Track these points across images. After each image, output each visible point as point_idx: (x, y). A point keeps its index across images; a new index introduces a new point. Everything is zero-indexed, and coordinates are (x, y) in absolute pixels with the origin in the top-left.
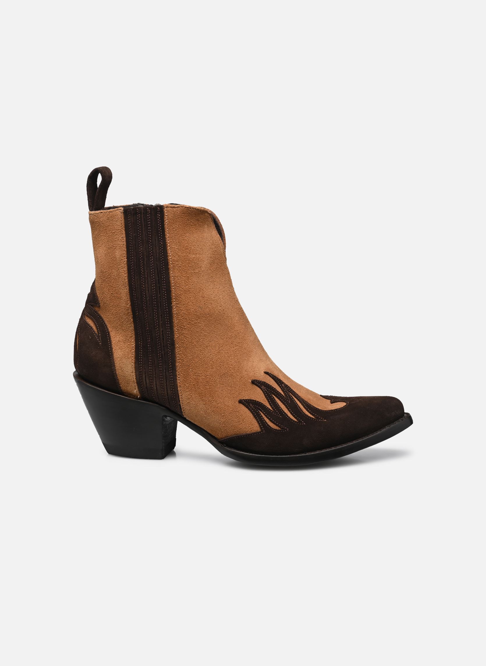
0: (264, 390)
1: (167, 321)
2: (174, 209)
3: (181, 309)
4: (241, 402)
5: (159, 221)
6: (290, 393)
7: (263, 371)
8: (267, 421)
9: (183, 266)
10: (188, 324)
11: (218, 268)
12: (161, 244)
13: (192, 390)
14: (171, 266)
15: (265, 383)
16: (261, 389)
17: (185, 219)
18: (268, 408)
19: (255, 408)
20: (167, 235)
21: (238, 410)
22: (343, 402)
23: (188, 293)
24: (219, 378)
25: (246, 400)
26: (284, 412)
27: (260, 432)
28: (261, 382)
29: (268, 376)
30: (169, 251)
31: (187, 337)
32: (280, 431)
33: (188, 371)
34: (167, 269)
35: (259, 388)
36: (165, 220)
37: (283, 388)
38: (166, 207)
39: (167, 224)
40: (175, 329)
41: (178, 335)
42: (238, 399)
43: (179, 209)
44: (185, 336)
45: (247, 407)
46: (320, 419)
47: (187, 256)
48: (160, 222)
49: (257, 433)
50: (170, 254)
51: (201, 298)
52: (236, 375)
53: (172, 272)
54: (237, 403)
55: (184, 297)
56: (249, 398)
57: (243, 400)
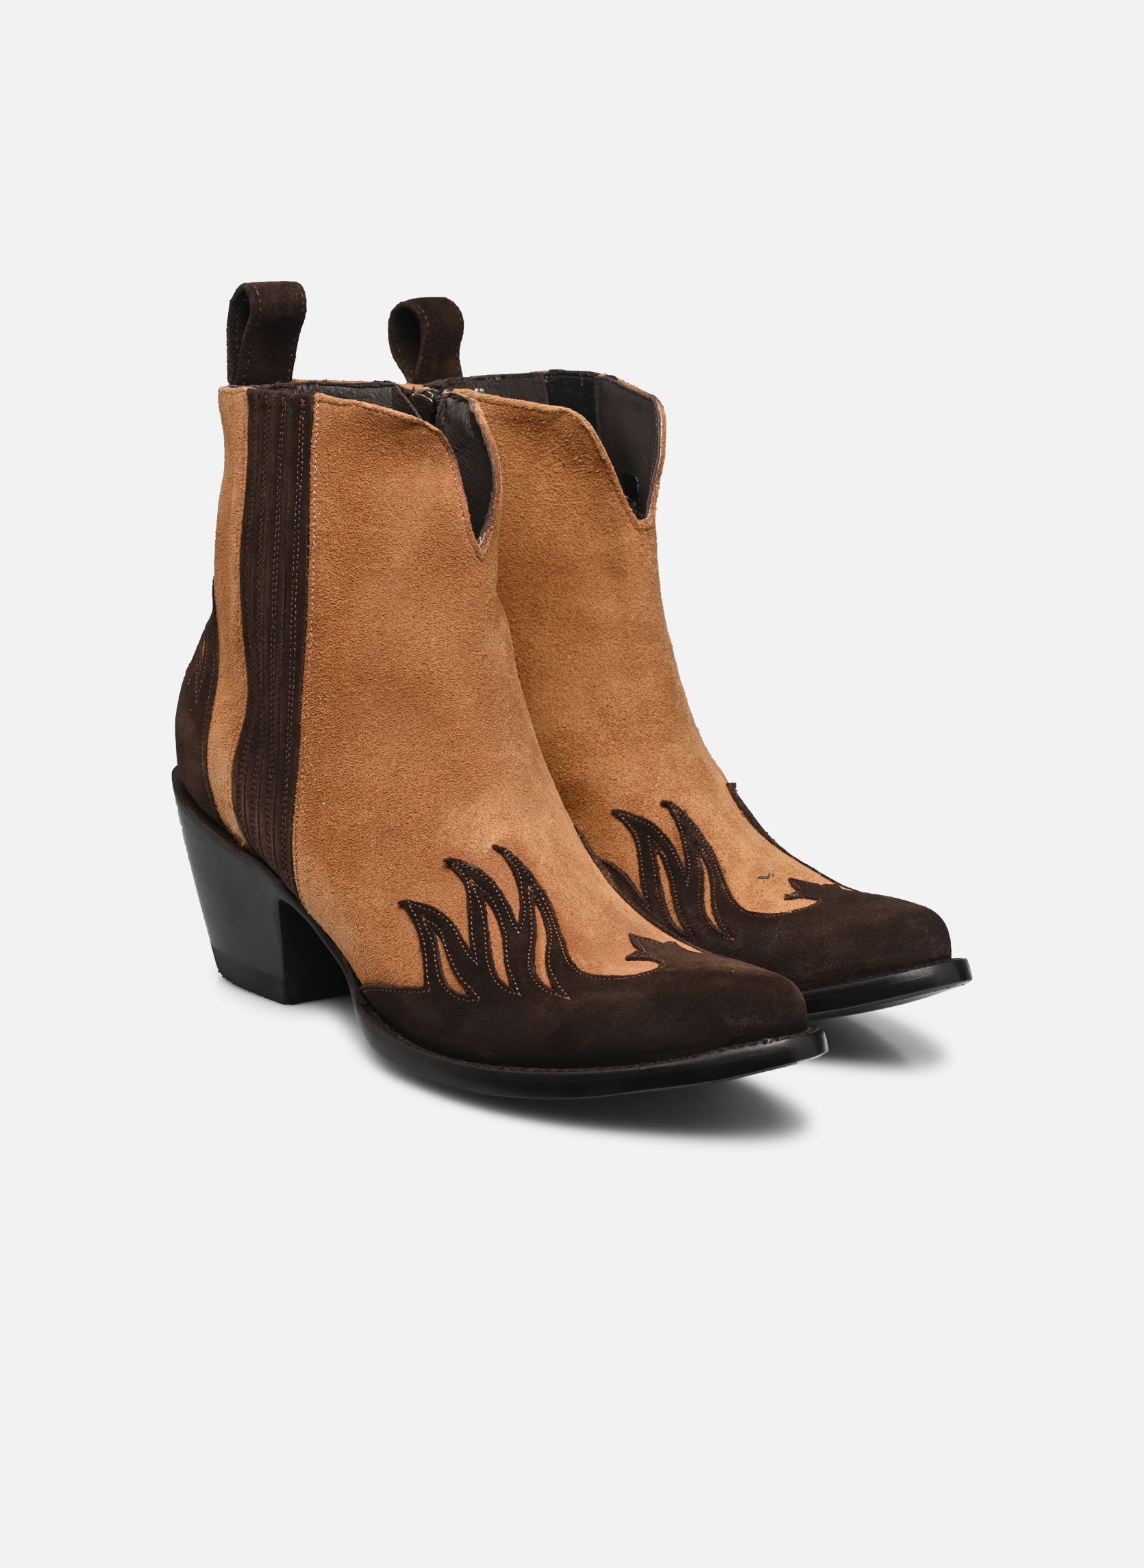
0: (471, 889)
1: (292, 677)
2: (336, 409)
3: (321, 652)
4: (403, 905)
5: (301, 432)
6: (540, 908)
7: (493, 843)
8: (445, 965)
9: (342, 550)
10: (335, 693)
11: (442, 570)
12: (298, 488)
13: (316, 852)
14: (313, 545)
15: (480, 871)
16: (466, 885)
17: (364, 435)
18: (459, 935)
19: (429, 925)
20: (315, 469)
21: (392, 925)
22: (655, 961)
23: (346, 616)
24: (377, 838)
25: (418, 904)
26: (490, 951)
27: (421, 989)
28: (470, 868)
29: (500, 858)
30: (313, 510)
31: (328, 724)
32: (462, 997)
33: (317, 805)
34: (305, 551)
35: (460, 883)
36: (313, 431)
37: (526, 895)
38: (320, 401)
39: (316, 441)
40: (305, 697)
41: (308, 714)
42: (402, 898)
43: (347, 409)
44: (322, 719)
45: (414, 922)
46: (556, 991)
47: (357, 526)
48: (302, 435)
49: (415, 989)
50: (315, 517)
51: (375, 635)
52: (417, 839)
53: (314, 561)
54: (396, 905)
55: (333, 625)
56: (426, 902)
57: (411, 902)
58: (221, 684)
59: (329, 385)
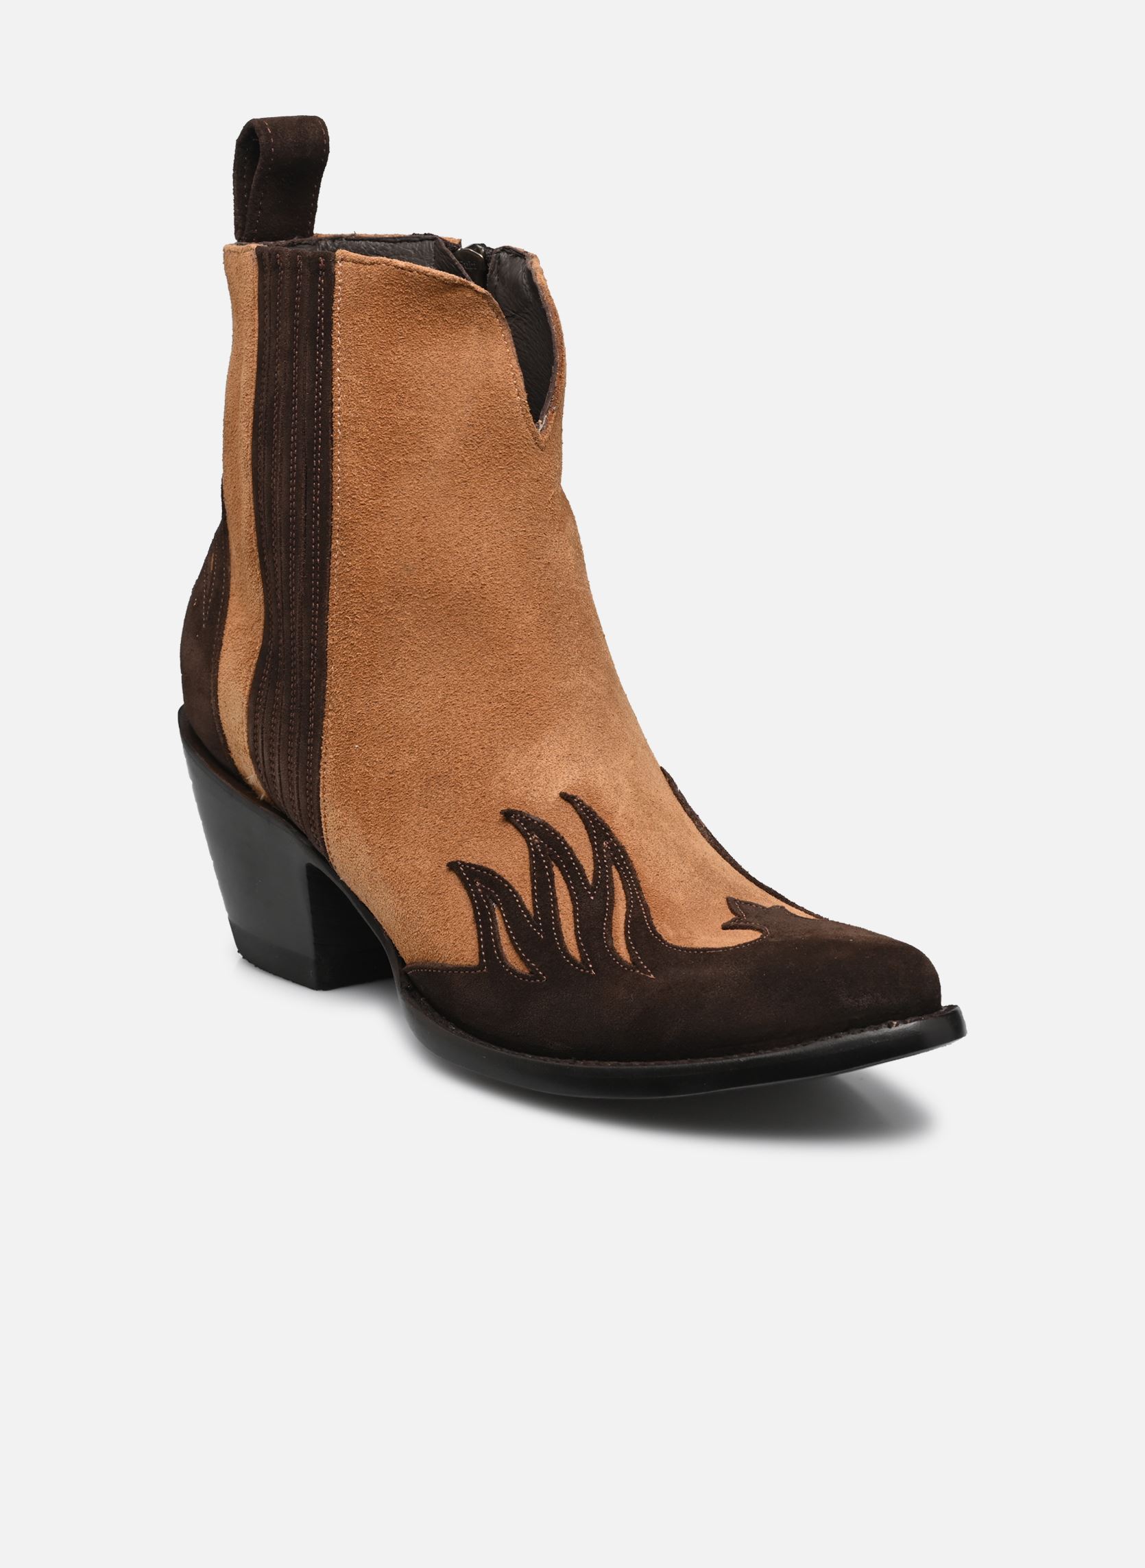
0: (534, 846)
1: (315, 593)
2: (362, 269)
3: (350, 563)
4: (453, 866)
5: (320, 297)
6: (618, 868)
7: (560, 790)
8: (504, 939)
9: (372, 439)
10: (367, 612)
11: (493, 461)
12: (318, 365)
13: (348, 805)
14: (338, 434)
15: (546, 825)
16: (528, 842)
17: (397, 300)
18: (521, 902)
19: (485, 891)
20: (338, 342)
21: (440, 891)
22: (758, 930)
23: (379, 520)
24: (421, 786)
25: (470, 865)
26: (558, 921)
27: (475, 969)
28: (533, 820)
29: (569, 808)
30: (337, 391)
31: (359, 650)
32: (524, 977)
33: (349, 748)
34: (328, 442)
35: (521, 839)
36: (335, 296)
37: (601, 853)
38: (342, 260)
39: (338, 308)
40: (332, 619)
41: (335, 638)
42: (452, 858)
43: (375, 268)
44: (352, 644)
45: (467, 888)
46: (638, 968)
47: (390, 410)
48: (322, 301)
49: (469, 969)
50: (339, 399)
51: (414, 541)
52: (469, 787)
53: (339, 452)
54: (444, 867)
55: (363, 530)
56: (481, 863)
57: (463, 863)
58: (233, 604)
59: (358, 240)
